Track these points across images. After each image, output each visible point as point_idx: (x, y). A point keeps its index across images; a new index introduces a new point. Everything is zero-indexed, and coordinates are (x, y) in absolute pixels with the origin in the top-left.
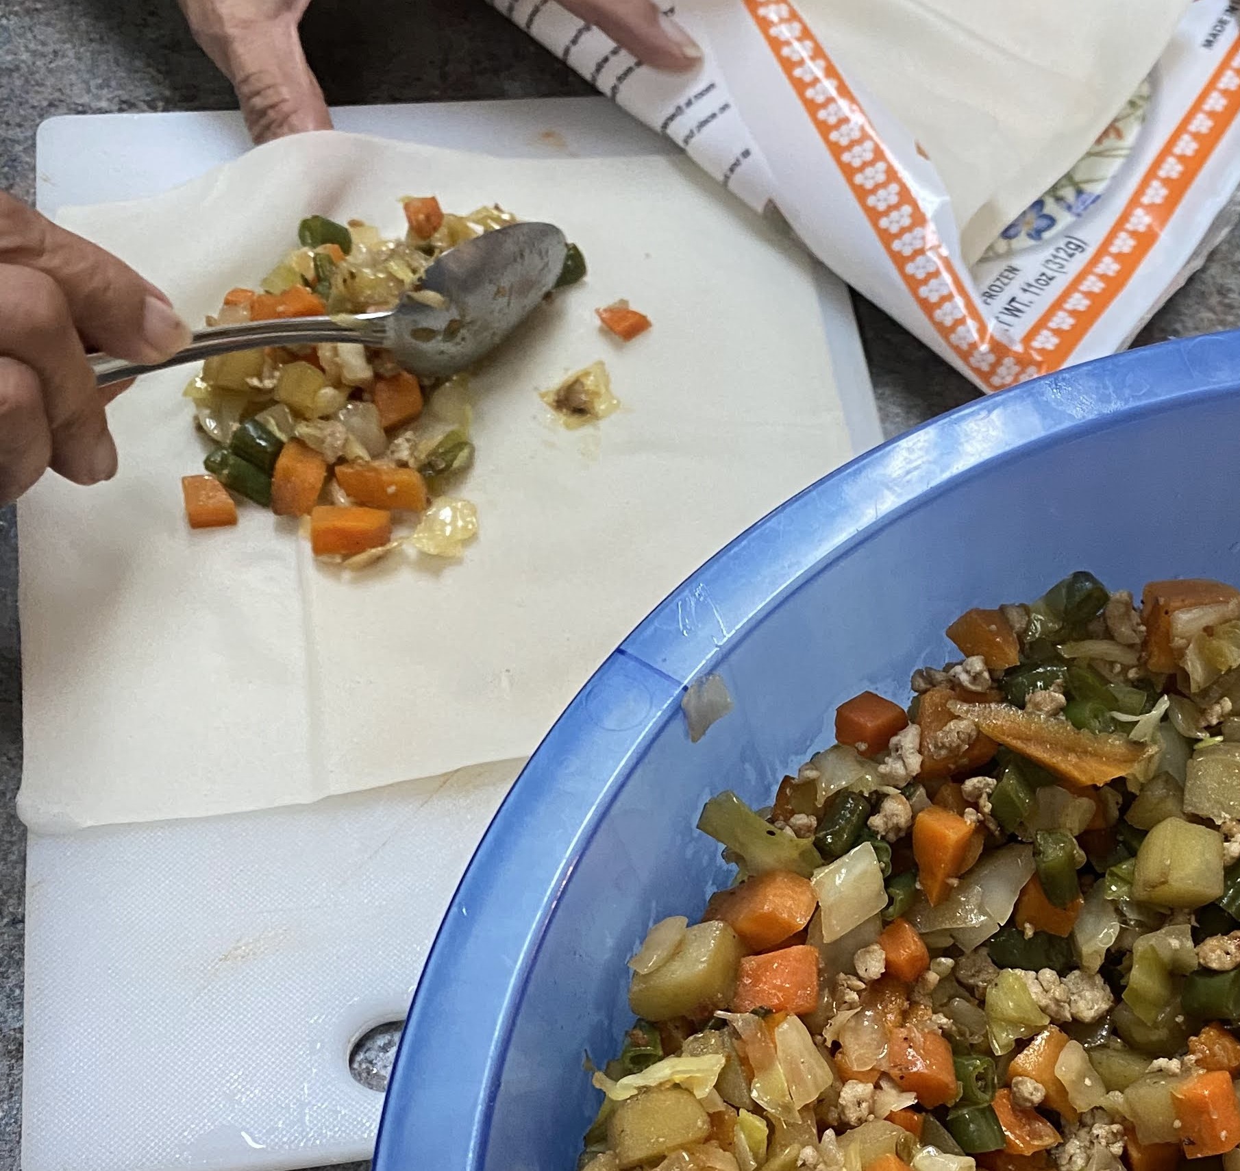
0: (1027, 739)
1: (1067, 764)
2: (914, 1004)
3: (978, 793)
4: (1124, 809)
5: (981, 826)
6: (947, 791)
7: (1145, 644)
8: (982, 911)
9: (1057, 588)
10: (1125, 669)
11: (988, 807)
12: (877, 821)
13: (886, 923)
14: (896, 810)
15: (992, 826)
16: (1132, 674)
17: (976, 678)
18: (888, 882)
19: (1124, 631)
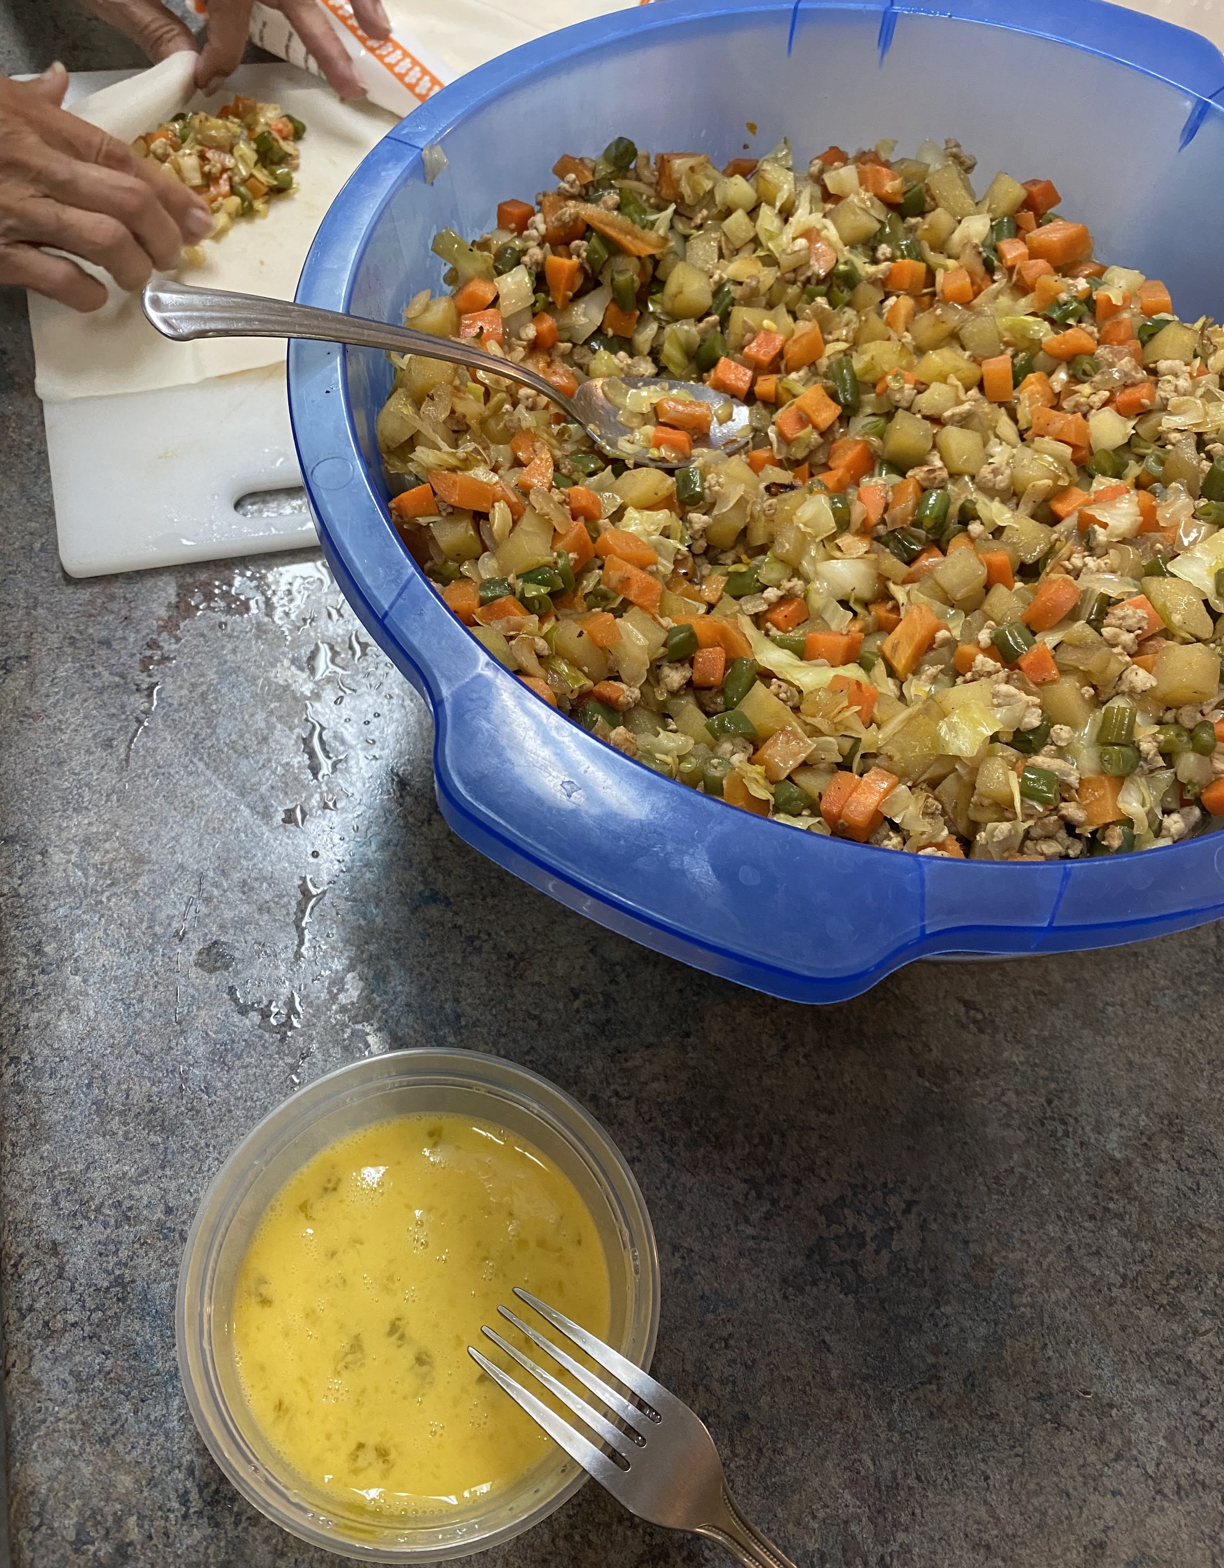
0: (606, 224)
1: (626, 241)
2: (552, 361)
3: (579, 247)
4: (655, 268)
5: (581, 268)
6: (561, 249)
7: (658, 183)
8: (585, 315)
9: (610, 146)
10: (649, 198)
11: (584, 254)
12: (526, 259)
13: (534, 315)
14: (536, 253)
15: (587, 267)
16: (652, 201)
17: (572, 184)
18: (535, 291)
19: (646, 173)
